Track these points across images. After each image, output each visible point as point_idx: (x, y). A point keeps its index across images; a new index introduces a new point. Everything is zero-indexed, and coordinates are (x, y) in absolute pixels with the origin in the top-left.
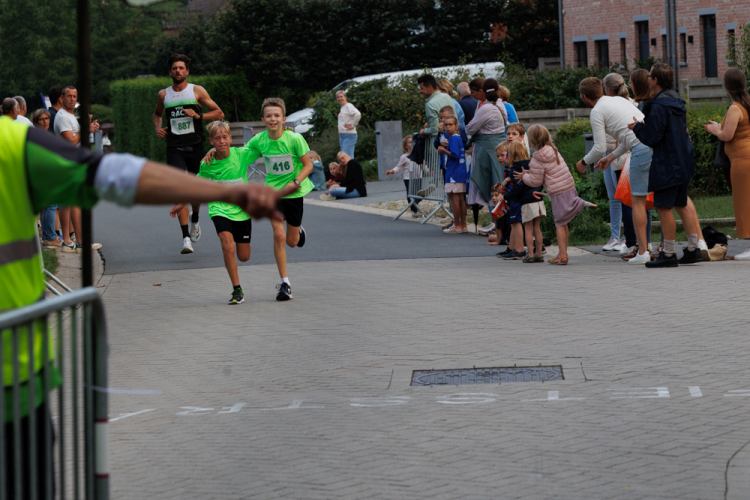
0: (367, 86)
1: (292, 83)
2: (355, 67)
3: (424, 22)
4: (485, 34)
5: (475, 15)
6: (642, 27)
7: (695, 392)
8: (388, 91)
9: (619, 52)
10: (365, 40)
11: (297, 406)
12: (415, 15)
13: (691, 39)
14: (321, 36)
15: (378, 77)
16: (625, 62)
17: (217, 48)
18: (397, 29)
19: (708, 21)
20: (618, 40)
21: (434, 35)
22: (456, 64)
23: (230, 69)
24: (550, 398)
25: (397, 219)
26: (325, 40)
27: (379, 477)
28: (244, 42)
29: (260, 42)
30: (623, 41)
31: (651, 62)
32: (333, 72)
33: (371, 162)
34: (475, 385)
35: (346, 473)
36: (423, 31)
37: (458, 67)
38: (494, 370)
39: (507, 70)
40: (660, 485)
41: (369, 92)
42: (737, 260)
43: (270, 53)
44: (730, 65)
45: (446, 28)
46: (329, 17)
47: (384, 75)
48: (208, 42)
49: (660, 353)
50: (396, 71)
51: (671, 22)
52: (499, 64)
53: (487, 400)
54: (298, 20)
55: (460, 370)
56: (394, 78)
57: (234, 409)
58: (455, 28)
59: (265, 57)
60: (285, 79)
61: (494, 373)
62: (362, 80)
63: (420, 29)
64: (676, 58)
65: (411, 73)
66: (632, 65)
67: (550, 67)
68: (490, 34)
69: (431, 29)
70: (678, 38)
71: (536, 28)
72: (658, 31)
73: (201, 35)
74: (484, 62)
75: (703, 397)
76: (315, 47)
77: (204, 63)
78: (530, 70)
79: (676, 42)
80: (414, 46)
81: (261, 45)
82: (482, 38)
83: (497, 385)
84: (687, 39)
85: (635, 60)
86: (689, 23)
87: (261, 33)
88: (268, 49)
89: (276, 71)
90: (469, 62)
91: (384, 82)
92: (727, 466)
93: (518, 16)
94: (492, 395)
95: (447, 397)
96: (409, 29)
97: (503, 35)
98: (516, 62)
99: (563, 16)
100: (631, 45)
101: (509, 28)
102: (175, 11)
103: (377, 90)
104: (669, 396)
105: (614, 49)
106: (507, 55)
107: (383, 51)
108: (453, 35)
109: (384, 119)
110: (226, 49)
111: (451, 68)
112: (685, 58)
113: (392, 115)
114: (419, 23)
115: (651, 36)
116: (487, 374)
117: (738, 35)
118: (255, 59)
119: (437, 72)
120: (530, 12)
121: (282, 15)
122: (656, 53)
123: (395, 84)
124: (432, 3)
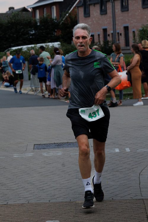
2: (12, 44)
3: (34, 30)
4: (54, 33)
5: (51, 27)
6: (105, 30)
8: (23, 52)
9: (98, 39)
10: (15, 36)
12: (31, 27)
13: (121, 34)
15: (19, 47)
16: (99, 42)
18: (25, 32)
19: (126, 29)
20: (97, 35)
21: (37, 34)
22: (44, 42)
25: (27, 94)
26: (1, 36)
27: (24, 181)
30: (99, 35)
31: (108, 42)
32: (5, 46)
34: (55, 149)
35: (13, 180)
36: (34, 32)
37: (46, 44)
38: (61, 144)
39: (61, 45)
42: (134, 106)
45: (41, 31)
47: (21, 47)
50: (25, 45)
51: (115, 29)
52: (59, 43)
53: (59, 154)
55: (50, 144)
56: (25, 47)
58: (44, 31)
61: (61, 145)
62: (14, 48)
63: (32, 32)
64: (116, 40)
65: (30, 46)
66: (102, 43)
68: (56, 33)
69: (36, 32)
70: (117, 34)
72: (110, 31)
74: (54, 42)
78: (69, 45)
79: (116, 35)
80: (31, 37)
82: (53, 34)
83: (62, 149)
84: (119, 34)
85: (103, 41)
86: (120, 29)
90: (49, 42)
91: (21, 49)
93: (65, 27)
94: (60, 152)
95: (45, 153)
96: (29, 32)
97: (60, 33)
98: (64, 42)
100: (101, 36)
101: (62, 31)
105: (96, 38)
106: (61, 40)
107: (21, 39)
108: (44, 34)
112: (119, 40)
114: (32, 30)
115: (108, 33)
116: (59, 145)
119: (39, 46)
122: (110, 39)
123: (25, 50)
124: (37, 23)
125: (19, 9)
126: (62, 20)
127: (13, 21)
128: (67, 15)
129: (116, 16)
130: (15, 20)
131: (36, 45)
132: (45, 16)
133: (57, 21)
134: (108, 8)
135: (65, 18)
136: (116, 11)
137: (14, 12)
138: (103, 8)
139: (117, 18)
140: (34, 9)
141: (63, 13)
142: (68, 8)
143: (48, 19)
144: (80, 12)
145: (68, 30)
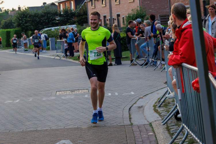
0: (47, 30)
1: (31, 30)
2: (45, 27)
3: (59, 16)
4: (72, 19)
5: (70, 15)
6: (105, 17)
7: (117, 94)
8: (51, 31)
10: (47, 21)
11: (31, 100)
12: (57, 15)
13: (115, 19)
14: (37, 20)
15: (50, 28)
17: (14, 23)
18: (53, 18)
19: (118, 16)
21: (61, 20)
22: (66, 25)
23: (18, 27)
24: (86, 96)
25: (54, 58)
26: (38, 21)
28: (21, 22)
29: (24, 21)
31: (107, 24)
32: (40, 28)
33: (49, 46)
36: (59, 19)
37: (66, 26)
39: (77, 27)
40: (109, 114)
41: (48, 32)
43: (26, 24)
44: (123, 24)
45: (64, 18)
46: (39, 16)
47: (51, 28)
48: (13, 21)
49: (109, 86)
50: (53, 27)
51: (111, 16)
52: (75, 25)
54: (32, 17)
56: (53, 29)
57: (17, 101)
58: (66, 18)
59: (25, 25)
60: (30, 29)
62: (46, 29)
63: (58, 18)
64: (112, 23)
65: (56, 27)
67: (86, 26)
68: (73, 19)
69: (61, 18)
70: (113, 19)
71: (83, 18)
72: (108, 17)
73: (12, 20)
74: (72, 25)
75: (119, 95)
76: (36, 22)
77: (12, 26)
78: (82, 26)
80: (57, 22)
81: (24, 22)
82: (71, 20)
86: (115, 16)
87: (24, 20)
88: (26, 23)
89: (28, 28)
90: (69, 25)
91: (51, 29)
92: (123, 110)
93: (79, 15)
94: (73, 96)
96: (56, 18)
97: (76, 19)
98: (78, 25)
99: (88, 15)
100: (103, 21)
101: (77, 18)
102: (6, 15)
103: (49, 31)
104: (111, 95)
106: (77, 23)
108: (66, 19)
109: (51, 37)
110: (17, 23)
111: (65, 26)
113: (53, 37)
115: (107, 19)
116: (72, 92)
117: (125, 18)
118: (23, 25)
119: (62, 27)
120: (81, 14)
121: (28, 16)
122: (108, 22)
123: (53, 30)
124: (61, 13)
125: (49, 4)
126: (77, 11)
127: (46, 11)
128: (81, 7)
129: (112, 8)
130: (47, 10)
131: (60, 27)
132: (66, 8)
133: (74, 11)
134: (106, 3)
135: (79, 9)
136: (112, 4)
137: (46, 6)
138: (103, 3)
139: (112, 9)
140: (59, 3)
141: (78, 6)
142: (81, 3)
143: (69, 10)
144: (88, 5)
145: (81, 17)
